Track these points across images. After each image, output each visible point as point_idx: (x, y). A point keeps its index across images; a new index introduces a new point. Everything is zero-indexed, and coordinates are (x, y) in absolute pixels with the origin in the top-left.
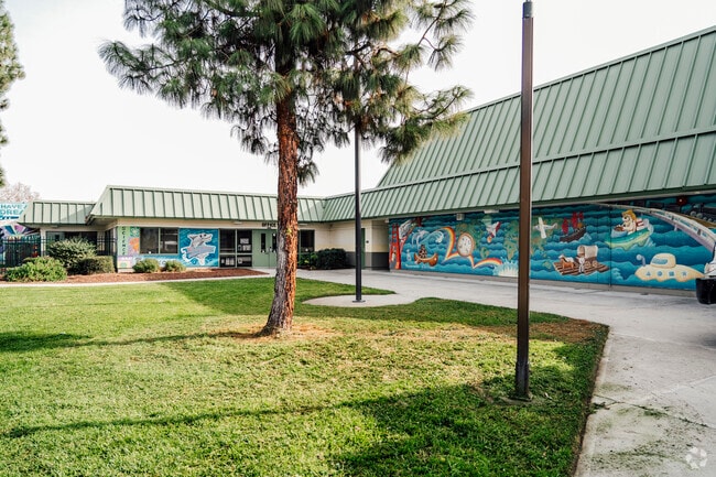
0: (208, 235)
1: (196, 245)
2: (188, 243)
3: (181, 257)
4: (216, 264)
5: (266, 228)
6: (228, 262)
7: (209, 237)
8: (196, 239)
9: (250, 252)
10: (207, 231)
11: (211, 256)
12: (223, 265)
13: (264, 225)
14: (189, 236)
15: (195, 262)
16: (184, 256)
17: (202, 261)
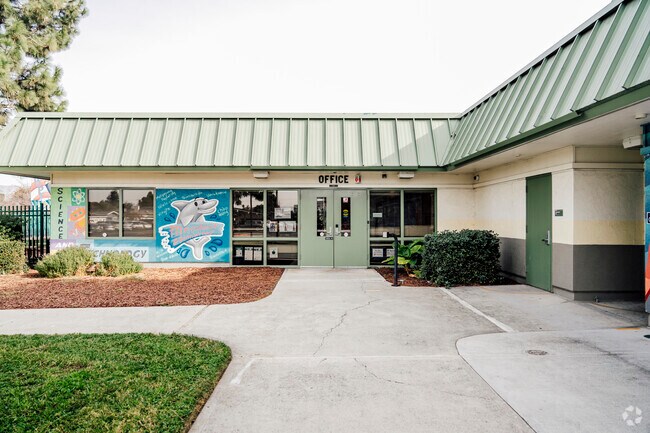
0: (210, 203)
1: (187, 221)
2: (172, 217)
3: (158, 244)
4: (225, 259)
5: (326, 185)
6: (248, 256)
7: (212, 205)
8: (187, 209)
9: (295, 234)
10: (206, 193)
11: (216, 243)
12: (238, 261)
13: (322, 179)
14: (175, 204)
15: (185, 253)
16: (165, 242)
17: (198, 253)
